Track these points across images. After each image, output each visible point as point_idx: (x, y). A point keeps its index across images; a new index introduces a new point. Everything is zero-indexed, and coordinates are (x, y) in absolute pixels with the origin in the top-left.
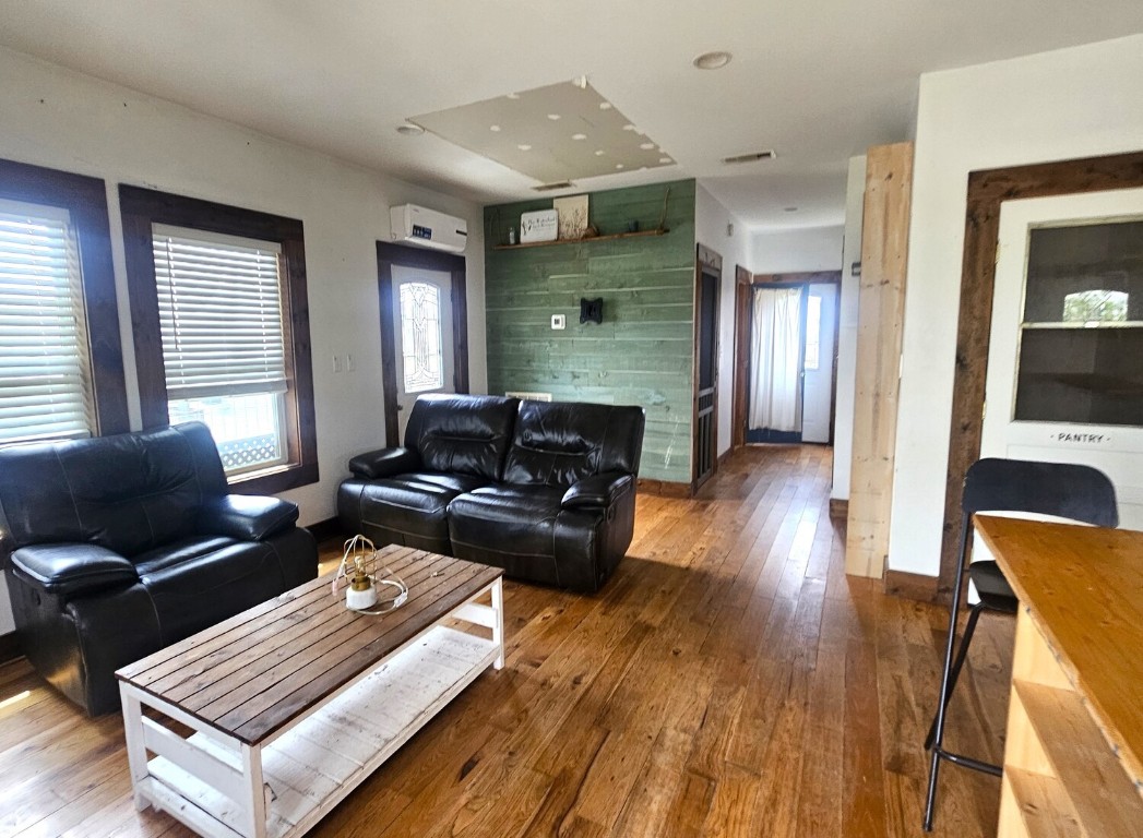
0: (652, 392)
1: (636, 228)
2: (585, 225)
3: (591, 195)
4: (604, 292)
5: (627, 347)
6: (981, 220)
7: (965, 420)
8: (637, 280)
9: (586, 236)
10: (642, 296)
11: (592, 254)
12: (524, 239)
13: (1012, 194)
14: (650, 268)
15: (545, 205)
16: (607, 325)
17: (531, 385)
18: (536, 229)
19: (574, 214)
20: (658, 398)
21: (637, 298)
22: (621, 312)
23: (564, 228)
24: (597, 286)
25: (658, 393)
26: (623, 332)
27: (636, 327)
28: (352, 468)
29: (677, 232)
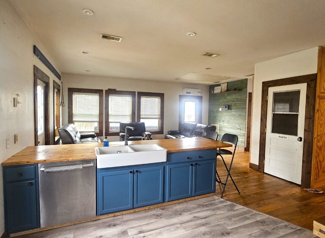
0: (237, 126)
1: (235, 89)
2: (226, 89)
3: (227, 83)
4: (229, 103)
5: (233, 115)
6: (264, 91)
7: (262, 132)
8: (236, 101)
9: (225, 92)
10: (236, 104)
11: (228, 95)
12: (214, 92)
13: (270, 86)
14: (238, 98)
15: (219, 85)
16: (230, 110)
17: (215, 123)
18: (217, 90)
19: (224, 87)
20: (239, 127)
21: (235, 105)
22: (232, 108)
23: (222, 90)
24: (228, 102)
25: (239, 126)
26: (233, 112)
27: (235, 111)
28: (168, 133)
29: (244, 90)
